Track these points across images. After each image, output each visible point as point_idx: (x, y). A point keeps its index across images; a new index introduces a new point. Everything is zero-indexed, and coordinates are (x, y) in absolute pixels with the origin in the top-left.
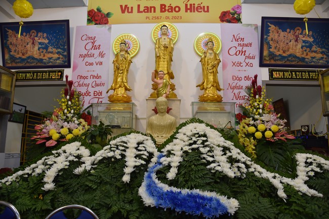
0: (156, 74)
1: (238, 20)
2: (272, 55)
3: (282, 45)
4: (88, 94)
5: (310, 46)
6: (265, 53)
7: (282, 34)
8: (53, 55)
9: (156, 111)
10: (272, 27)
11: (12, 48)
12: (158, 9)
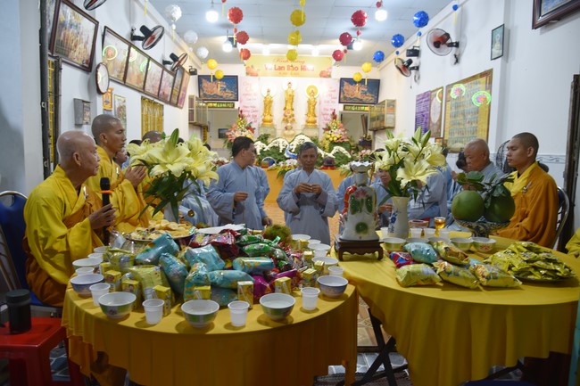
0: (285, 109)
1: (330, 76)
2: (345, 98)
3: (351, 92)
4: (249, 116)
5: (366, 93)
6: (342, 96)
7: (351, 86)
8: (229, 94)
9: (286, 128)
10: (346, 83)
11: (205, 89)
12: (286, 68)
